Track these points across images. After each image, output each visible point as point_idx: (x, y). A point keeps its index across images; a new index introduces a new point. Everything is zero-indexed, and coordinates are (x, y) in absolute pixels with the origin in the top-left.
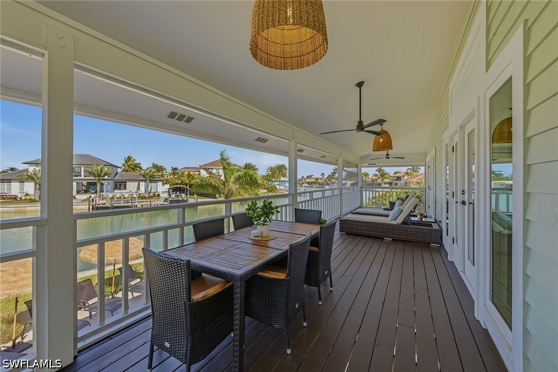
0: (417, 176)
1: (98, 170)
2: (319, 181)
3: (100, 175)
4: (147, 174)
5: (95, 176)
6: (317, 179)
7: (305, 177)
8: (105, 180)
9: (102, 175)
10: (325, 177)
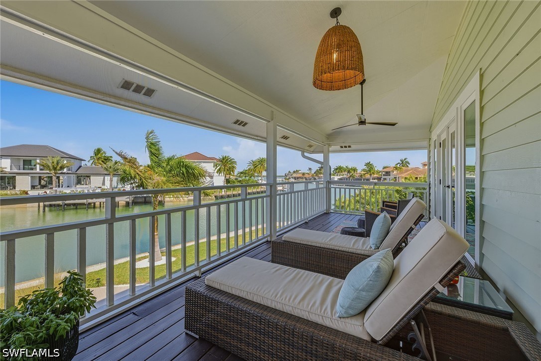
0: (406, 171)
1: (53, 163)
2: (306, 176)
3: (56, 168)
4: (110, 167)
5: (50, 170)
6: (303, 174)
7: (292, 171)
8: (64, 173)
9: (58, 168)
10: (313, 172)
